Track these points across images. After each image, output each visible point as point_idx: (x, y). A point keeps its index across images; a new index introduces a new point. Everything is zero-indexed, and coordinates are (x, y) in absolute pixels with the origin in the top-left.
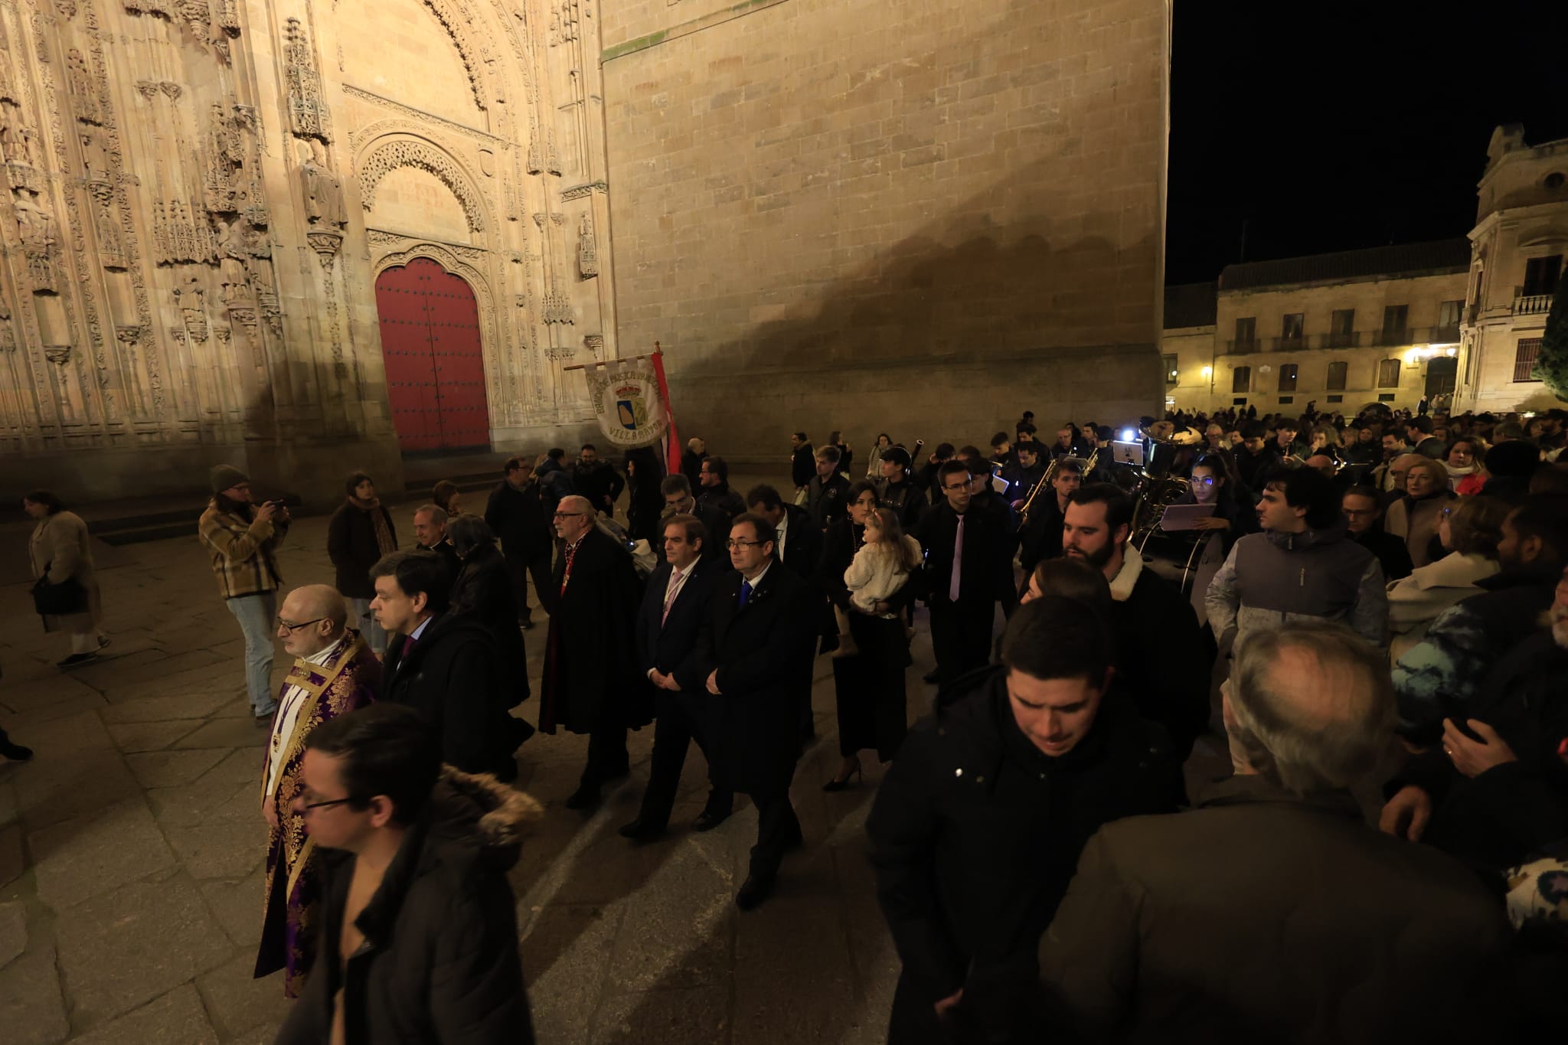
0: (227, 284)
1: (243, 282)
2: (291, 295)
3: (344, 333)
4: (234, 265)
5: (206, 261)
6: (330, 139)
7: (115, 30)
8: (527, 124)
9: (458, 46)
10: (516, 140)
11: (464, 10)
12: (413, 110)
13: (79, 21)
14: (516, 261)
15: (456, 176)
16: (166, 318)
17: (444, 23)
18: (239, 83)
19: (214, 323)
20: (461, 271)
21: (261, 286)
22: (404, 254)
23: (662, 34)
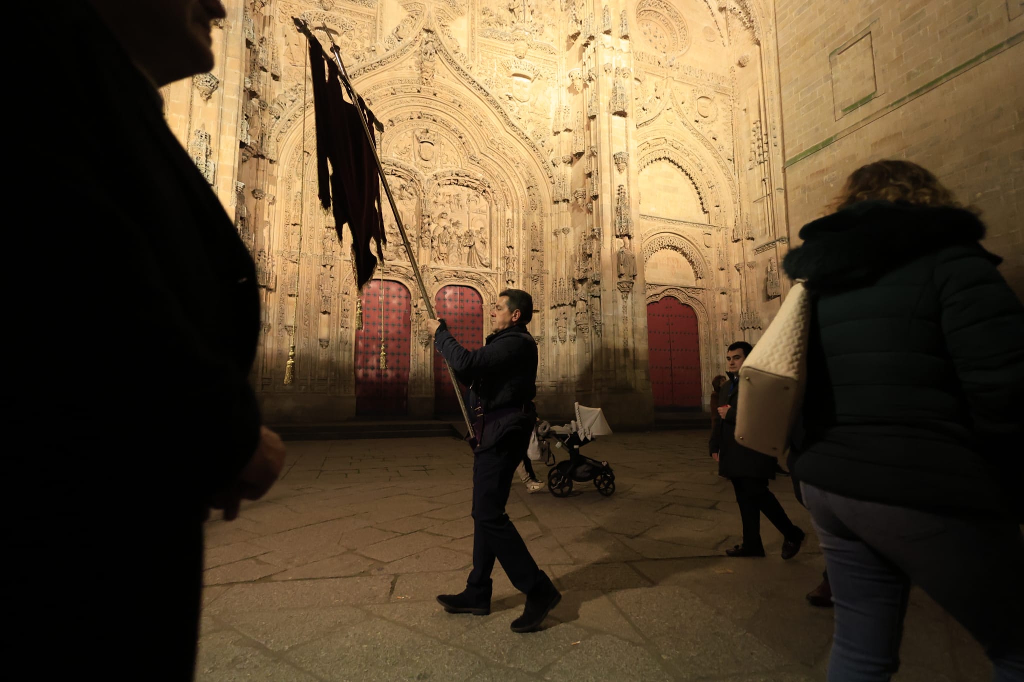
0: (578, 313)
1: (585, 311)
2: (607, 314)
3: (630, 333)
4: (583, 304)
5: (570, 304)
6: (632, 236)
7: (549, 212)
8: (733, 215)
9: (694, 183)
10: (726, 224)
11: (698, 165)
12: (669, 220)
13: (538, 211)
14: (723, 293)
15: (689, 250)
16: (551, 332)
17: (687, 174)
18: (595, 219)
19: (570, 333)
20: (689, 302)
21: (594, 311)
22: (659, 294)
23: (831, 139)
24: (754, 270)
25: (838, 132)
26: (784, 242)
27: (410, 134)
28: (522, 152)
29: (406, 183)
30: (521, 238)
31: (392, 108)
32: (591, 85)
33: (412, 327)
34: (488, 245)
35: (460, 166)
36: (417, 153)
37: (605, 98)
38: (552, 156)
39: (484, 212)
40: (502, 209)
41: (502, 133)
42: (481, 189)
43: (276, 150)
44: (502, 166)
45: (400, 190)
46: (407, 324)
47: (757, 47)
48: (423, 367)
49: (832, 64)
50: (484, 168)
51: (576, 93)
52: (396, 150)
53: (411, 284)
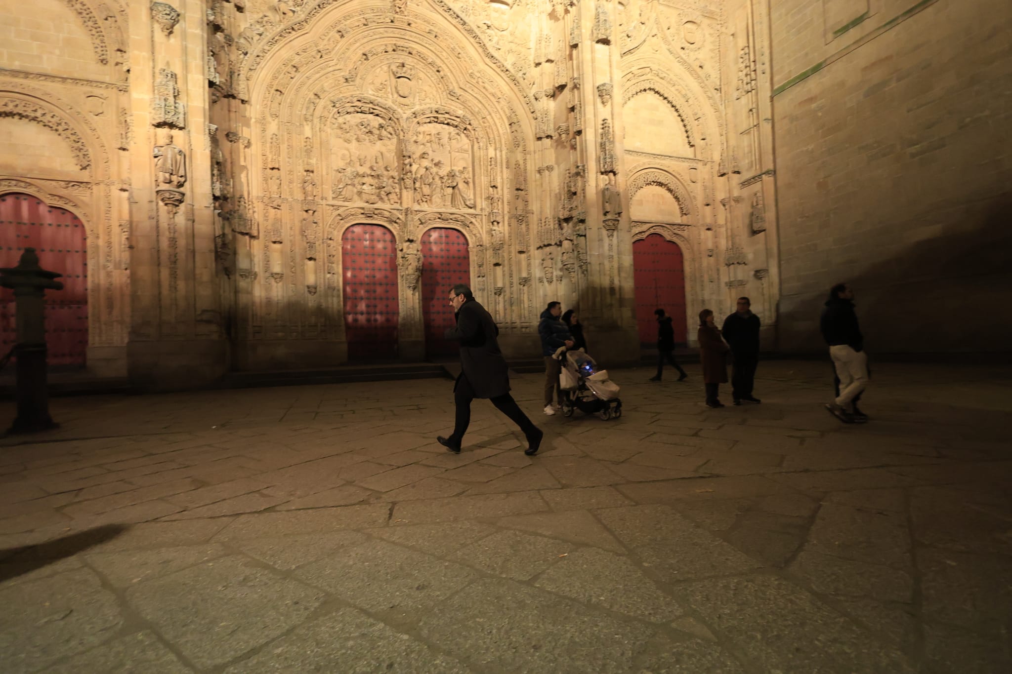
0: (564, 253)
1: (571, 251)
2: (593, 253)
3: (616, 272)
4: (569, 243)
5: (556, 244)
6: (617, 172)
7: (532, 149)
8: (719, 148)
9: (680, 116)
10: (712, 158)
11: (684, 96)
12: (654, 155)
13: (520, 149)
14: (708, 229)
15: (675, 186)
16: (537, 273)
18: (579, 155)
19: (557, 273)
20: (675, 239)
21: (580, 250)
22: (644, 232)
23: (822, 64)
24: (739, 205)
25: (827, 57)
26: (770, 175)
27: (385, 68)
28: (502, 85)
29: (384, 122)
30: (505, 176)
31: (365, 40)
32: (573, 10)
33: (399, 271)
34: (471, 185)
35: (439, 103)
36: (394, 90)
37: (587, 25)
38: (533, 91)
39: (466, 151)
40: (485, 148)
41: (482, 66)
42: (462, 126)
43: (246, 89)
44: (482, 101)
45: (379, 129)
46: (394, 268)
48: (412, 311)
50: (464, 104)
51: (557, 19)
52: (372, 86)
53: (395, 228)
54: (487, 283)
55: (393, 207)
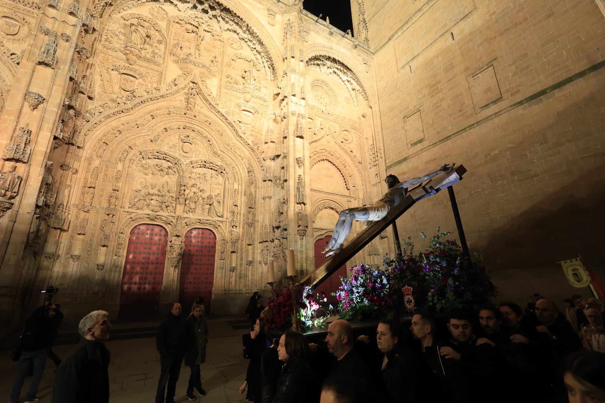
0: (275, 247)
1: (279, 246)
3: (304, 260)
4: (277, 241)
5: (271, 241)
6: (306, 203)
7: (260, 186)
8: (362, 191)
9: (342, 174)
10: (359, 196)
11: (344, 165)
12: (328, 193)
13: (253, 185)
16: (258, 258)
17: (338, 169)
18: (285, 193)
19: (270, 259)
21: (283, 247)
22: (323, 235)
23: (407, 158)
25: (409, 155)
27: (177, 137)
28: (246, 152)
29: (171, 165)
30: (243, 200)
31: (167, 122)
32: (285, 120)
33: (167, 255)
34: (222, 204)
35: (207, 157)
36: (180, 148)
37: (292, 128)
38: (263, 156)
39: (221, 184)
40: (232, 183)
41: (234, 140)
42: (220, 171)
43: (83, 141)
44: (233, 159)
45: (167, 169)
46: (164, 253)
47: (370, 109)
48: (172, 282)
49: (405, 122)
50: (222, 160)
51: (277, 123)
52: (167, 146)
53: (168, 228)
54: (226, 264)
55: (169, 214)
